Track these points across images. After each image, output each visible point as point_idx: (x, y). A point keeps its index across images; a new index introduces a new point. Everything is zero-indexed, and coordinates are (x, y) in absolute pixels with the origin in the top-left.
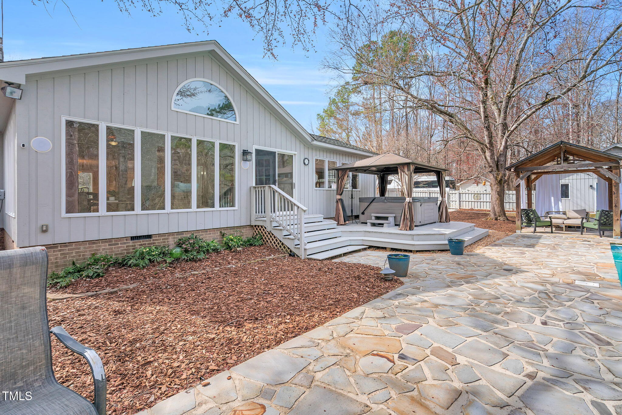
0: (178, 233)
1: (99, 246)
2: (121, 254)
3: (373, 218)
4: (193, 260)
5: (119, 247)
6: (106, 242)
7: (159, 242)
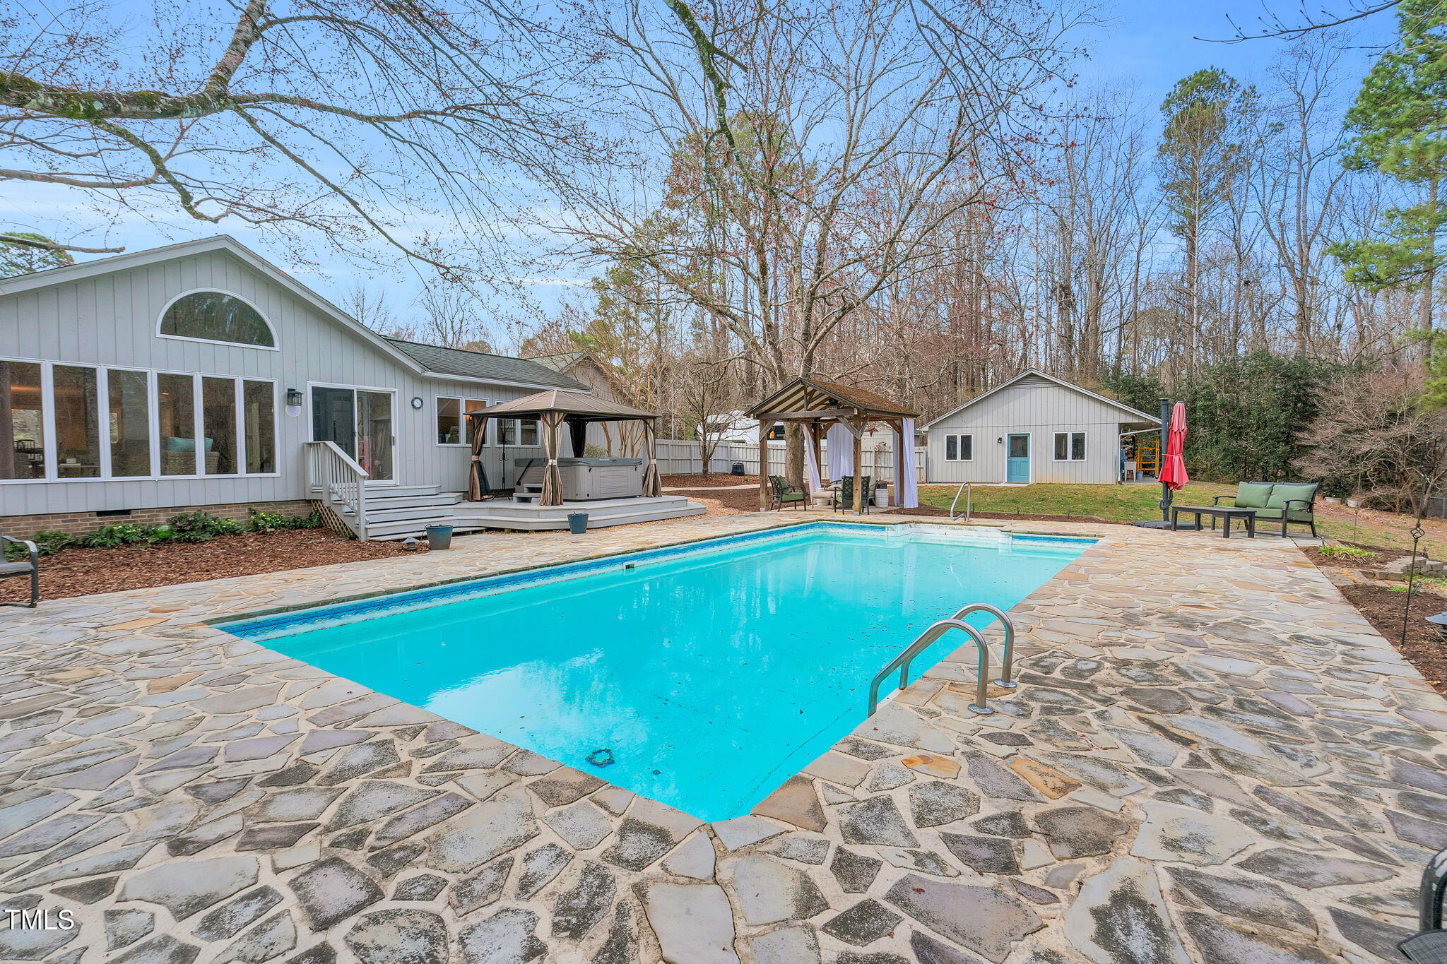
0: (174, 509)
1: (49, 523)
2: (82, 533)
3: (526, 490)
4: (189, 541)
5: (79, 525)
6: (58, 517)
7: (144, 520)
